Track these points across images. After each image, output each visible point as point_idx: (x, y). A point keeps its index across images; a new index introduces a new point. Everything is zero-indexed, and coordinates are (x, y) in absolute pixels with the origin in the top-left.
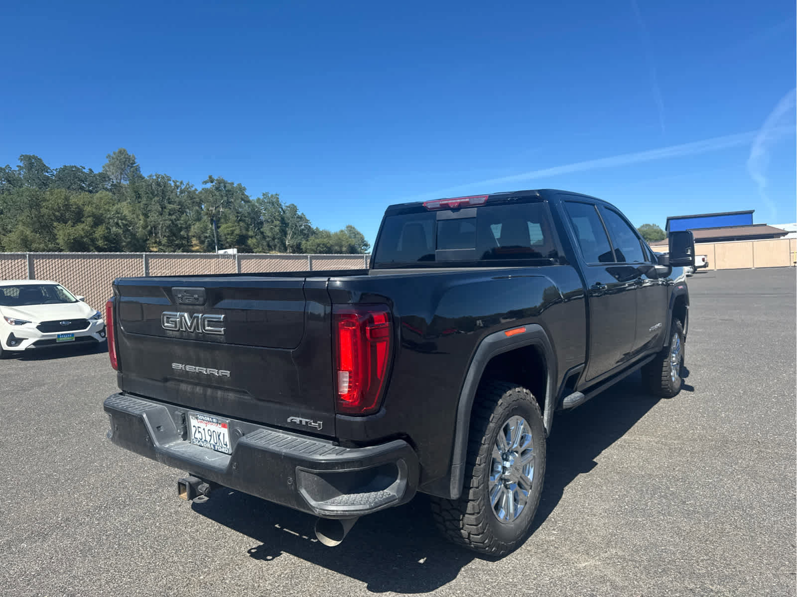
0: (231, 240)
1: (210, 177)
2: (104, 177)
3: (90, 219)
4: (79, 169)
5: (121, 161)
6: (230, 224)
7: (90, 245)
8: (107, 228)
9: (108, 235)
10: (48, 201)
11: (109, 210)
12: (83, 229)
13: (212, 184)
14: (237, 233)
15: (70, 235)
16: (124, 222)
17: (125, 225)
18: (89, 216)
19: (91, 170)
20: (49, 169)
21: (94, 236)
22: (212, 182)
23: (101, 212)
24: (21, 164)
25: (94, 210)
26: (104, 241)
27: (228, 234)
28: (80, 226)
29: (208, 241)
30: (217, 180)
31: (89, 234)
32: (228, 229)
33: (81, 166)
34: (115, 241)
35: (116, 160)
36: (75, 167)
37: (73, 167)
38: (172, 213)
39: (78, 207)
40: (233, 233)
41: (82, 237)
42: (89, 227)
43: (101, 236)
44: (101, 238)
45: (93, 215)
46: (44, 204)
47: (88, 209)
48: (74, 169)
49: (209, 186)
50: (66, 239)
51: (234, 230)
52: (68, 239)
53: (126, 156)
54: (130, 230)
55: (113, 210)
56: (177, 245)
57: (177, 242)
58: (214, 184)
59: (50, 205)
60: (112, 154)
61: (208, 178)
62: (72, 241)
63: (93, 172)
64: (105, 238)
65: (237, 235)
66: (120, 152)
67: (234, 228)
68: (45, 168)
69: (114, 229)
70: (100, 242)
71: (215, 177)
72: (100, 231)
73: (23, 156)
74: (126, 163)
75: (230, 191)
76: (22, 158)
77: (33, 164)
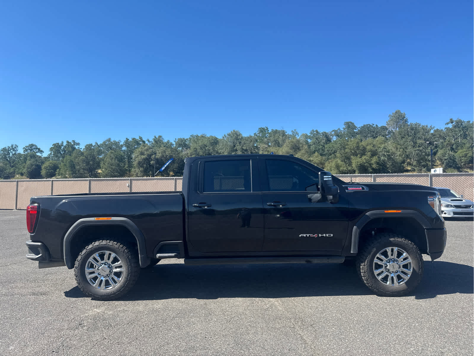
0: (465, 160)
1: (451, 120)
2: (384, 128)
3: (369, 153)
4: (371, 125)
5: (397, 117)
6: (464, 150)
7: (369, 167)
8: (379, 157)
9: (379, 161)
10: (349, 145)
11: (380, 147)
12: (365, 159)
13: (452, 124)
14: (470, 155)
15: (358, 163)
16: (387, 153)
17: (389, 155)
18: (369, 152)
19: (377, 125)
20: (357, 127)
21: (371, 162)
22: (452, 123)
23: (376, 148)
24: (344, 127)
25: (372, 148)
26: (376, 165)
27: (463, 157)
28: (364, 157)
29: (446, 162)
30: (455, 121)
31: (368, 162)
32: (462, 153)
33: (372, 124)
34: (382, 165)
35: (393, 117)
36: (369, 125)
37: (367, 125)
38: (420, 146)
39: (364, 147)
40: (466, 156)
41: (365, 163)
42: (369, 157)
43: (375, 162)
44: (375, 163)
45: (371, 151)
46: (347, 147)
47: (368, 148)
48: (368, 126)
49: (450, 126)
50: (356, 165)
51: (468, 154)
52: (357, 165)
53: (400, 114)
54: (392, 158)
55: (382, 147)
56: (423, 165)
57: (423, 164)
58: (454, 124)
59: (350, 147)
60: (391, 114)
61: (449, 121)
62: (359, 166)
63: (378, 126)
64: (378, 163)
65: (469, 157)
66: (396, 113)
67: (467, 152)
68: (355, 127)
69: (382, 158)
70: (374, 165)
71: (455, 119)
72: (374, 159)
73: (345, 122)
74: (399, 118)
75: (466, 127)
76: (345, 123)
77: (350, 126)
